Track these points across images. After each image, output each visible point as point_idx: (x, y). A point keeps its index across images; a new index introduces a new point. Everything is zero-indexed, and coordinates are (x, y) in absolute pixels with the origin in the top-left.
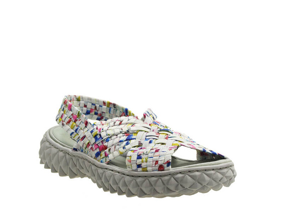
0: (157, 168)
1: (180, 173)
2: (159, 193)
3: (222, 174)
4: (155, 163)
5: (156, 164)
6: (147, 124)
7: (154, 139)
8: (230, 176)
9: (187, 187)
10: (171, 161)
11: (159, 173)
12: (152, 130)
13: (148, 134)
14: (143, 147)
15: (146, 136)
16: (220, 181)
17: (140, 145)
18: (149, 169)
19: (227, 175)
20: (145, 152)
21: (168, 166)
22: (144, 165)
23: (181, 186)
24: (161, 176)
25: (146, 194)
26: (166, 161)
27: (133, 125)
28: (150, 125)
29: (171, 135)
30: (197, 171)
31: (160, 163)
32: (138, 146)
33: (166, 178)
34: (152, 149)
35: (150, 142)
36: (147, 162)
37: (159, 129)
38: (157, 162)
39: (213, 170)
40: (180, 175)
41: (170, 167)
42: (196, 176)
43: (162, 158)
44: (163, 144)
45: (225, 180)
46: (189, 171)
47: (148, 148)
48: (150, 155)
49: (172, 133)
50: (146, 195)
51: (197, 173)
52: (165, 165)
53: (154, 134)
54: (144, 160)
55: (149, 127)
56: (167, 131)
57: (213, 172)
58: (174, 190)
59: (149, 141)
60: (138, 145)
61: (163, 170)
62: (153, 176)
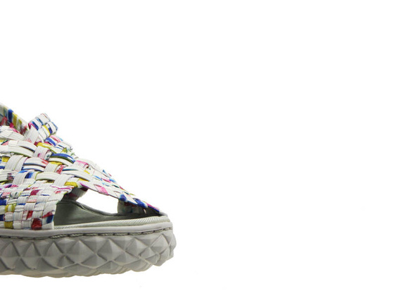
0: (29, 224)
1: (69, 236)
2: (30, 269)
3: (146, 242)
4: (26, 214)
5: (28, 216)
6: (30, 141)
7: (36, 170)
8: (160, 248)
9: (79, 262)
10: (54, 213)
11: (32, 234)
12: (36, 153)
13: (29, 161)
14: (13, 183)
15: (24, 165)
16: (140, 255)
17: (9, 180)
18: (16, 224)
19: (156, 244)
20: (13, 193)
21: (49, 221)
22: (8, 216)
23: (68, 259)
24: (34, 239)
25: (8, 269)
26: (45, 213)
27: (6, 141)
28: (36, 144)
29: (70, 166)
30: (100, 235)
31: (35, 215)
32: (6, 182)
33: (44, 243)
34: (27, 189)
35: (28, 176)
36: (13, 212)
37: (50, 153)
38: (30, 213)
39: (129, 234)
40: (67, 240)
41: (53, 223)
42: (95, 243)
43: (40, 207)
44: (50, 181)
45: (151, 253)
46: (84, 235)
47: (22, 185)
48: (21, 199)
49: (73, 162)
50: (7, 271)
51: (98, 239)
52: (44, 220)
53: (38, 161)
54: (10, 207)
55: (33, 147)
56: (65, 157)
57: (127, 238)
58: (55, 266)
59: (26, 173)
60: (5, 179)
61: (40, 229)
62: (21, 238)
